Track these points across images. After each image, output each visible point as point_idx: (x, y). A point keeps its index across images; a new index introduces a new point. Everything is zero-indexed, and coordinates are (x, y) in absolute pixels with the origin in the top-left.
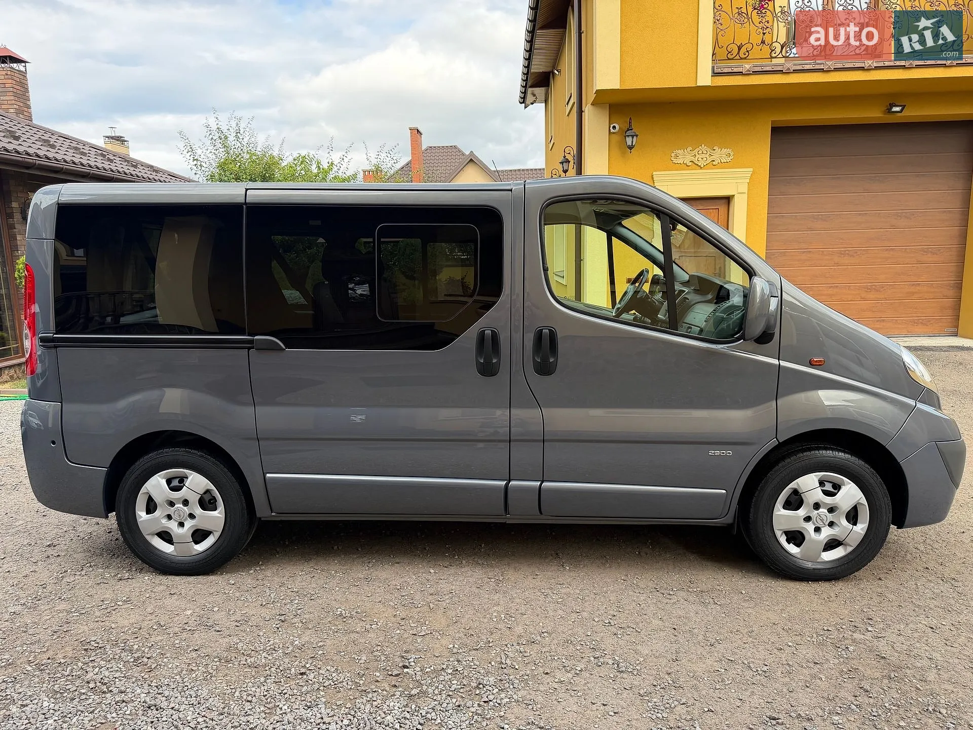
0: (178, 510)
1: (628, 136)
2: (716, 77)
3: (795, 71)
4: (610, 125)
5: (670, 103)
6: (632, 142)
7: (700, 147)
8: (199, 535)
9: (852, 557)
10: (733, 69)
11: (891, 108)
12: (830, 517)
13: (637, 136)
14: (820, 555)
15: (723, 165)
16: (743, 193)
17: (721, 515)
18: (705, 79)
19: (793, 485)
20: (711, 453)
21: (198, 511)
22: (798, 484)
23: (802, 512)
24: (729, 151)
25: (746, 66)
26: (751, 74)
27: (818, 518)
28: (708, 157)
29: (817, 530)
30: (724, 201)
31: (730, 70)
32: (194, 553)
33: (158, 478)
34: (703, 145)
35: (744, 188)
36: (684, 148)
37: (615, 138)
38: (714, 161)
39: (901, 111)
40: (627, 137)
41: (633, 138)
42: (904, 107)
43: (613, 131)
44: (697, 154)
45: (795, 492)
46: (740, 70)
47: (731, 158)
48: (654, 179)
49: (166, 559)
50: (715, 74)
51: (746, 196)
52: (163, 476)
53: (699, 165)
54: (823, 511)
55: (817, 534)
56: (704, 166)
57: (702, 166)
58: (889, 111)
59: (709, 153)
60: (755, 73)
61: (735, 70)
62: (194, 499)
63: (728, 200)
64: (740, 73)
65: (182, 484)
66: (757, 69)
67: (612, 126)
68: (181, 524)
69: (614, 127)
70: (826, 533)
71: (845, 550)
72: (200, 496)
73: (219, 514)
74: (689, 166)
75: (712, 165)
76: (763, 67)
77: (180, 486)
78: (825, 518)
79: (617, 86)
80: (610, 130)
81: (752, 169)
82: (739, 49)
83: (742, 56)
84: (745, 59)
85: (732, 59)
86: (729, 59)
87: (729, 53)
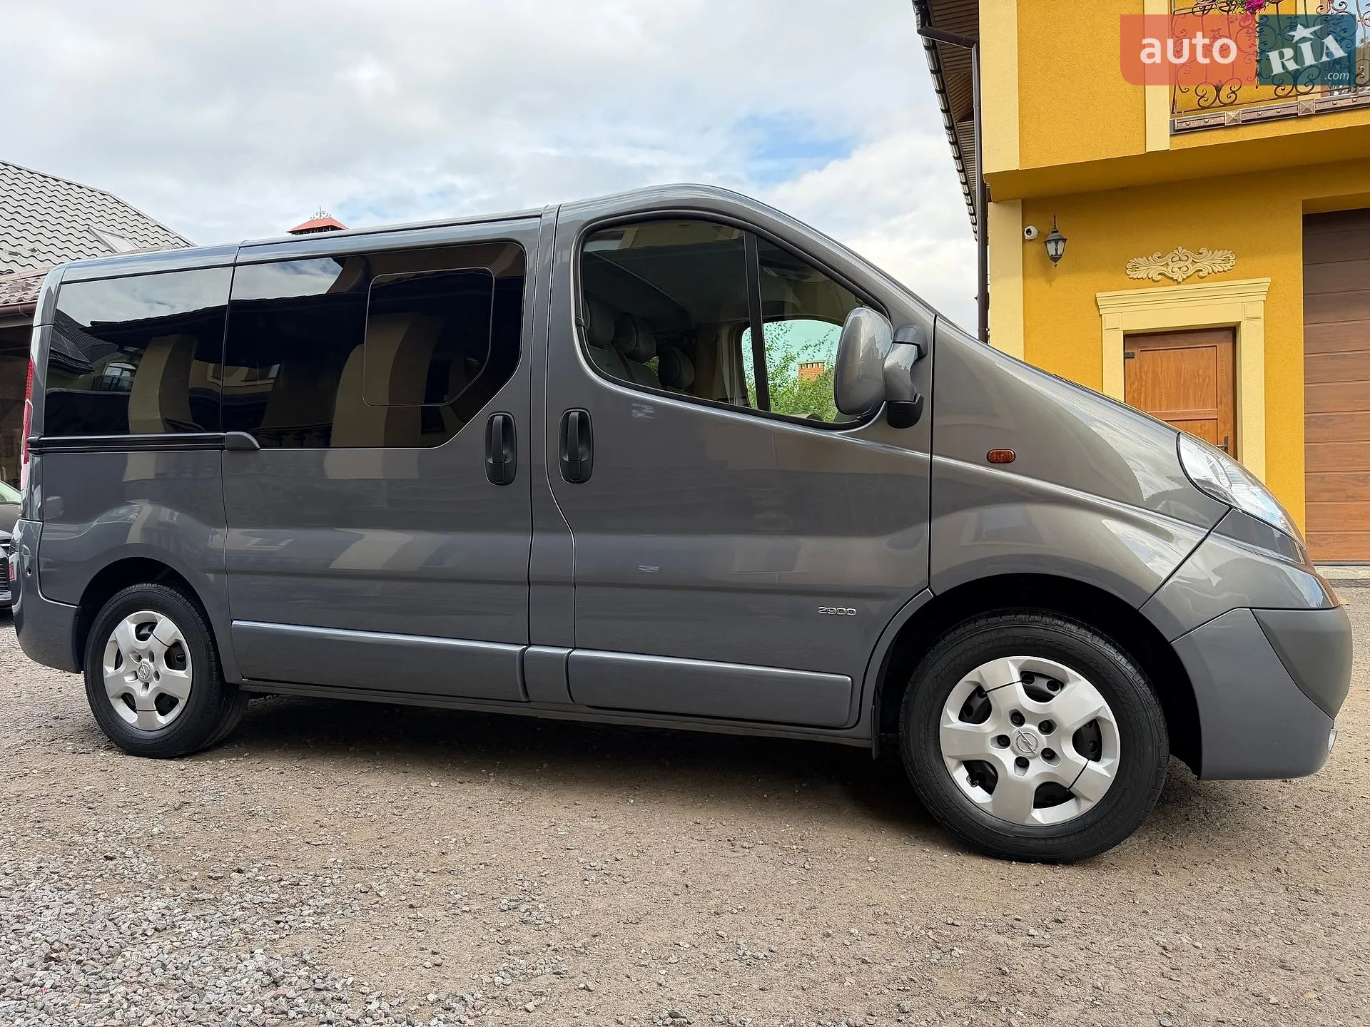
1: (1049, 241)
2: (1178, 137)
3: (1318, 113)
4: (1023, 228)
5: (1122, 189)
6: (1056, 250)
7: (1176, 251)
9: (1090, 820)
10: (1207, 120)
12: (1044, 741)
13: (1064, 240)
14: (1030, 812)
15: (1216, 275)
16: (1256, 318)
17: (846, 724)
18: (1159, 139)
19: (972, 676)
20: (822, 609)
22: (980, 673)
23: (989, 728)
24: (1227, 253)
25: (1230, 113)
26: (1238, 125)
27: (1020, 741)
28: (1190, 265)
29: (1022, 763)
30: (1226, 333)
31: (1202, 123)
34: (1180, 248)
35: (1258, 310)
36: (1147, 255)
37: (1034, 248)
38: (1201, 271)
40: (1048, 244)
41: (1057, 244)
43: (1028, 237)
44: (1170, 263)
45: (979, 691)
46: (1220, 120)
47: (1231, 264)
48: (1100, 307)
50: (1176, 132)
51: (1261, 323)
53: (1175, 278)
54: (1031, 727)
55: (1019, 771)
56: (1184, 280)
57: (1180, 280)
59: (1191, 259)
60: (1246, 122)
61: (1212, 122)
62: (160, 651)
63: (1231, 331)
64: (1219, 126)
66: (1249, 117)
67: (1026, 229)
69: (1029, 232)
70: (1038, 770)
71: (1079, 805)
74: (1158, 281)
75: (1199, 276)
76: (1260, 113)
78: (1033, 743)
79: (1015, 165)
80: (1023, 236)
81: (1269, 280)
82: (1218, 90)
83: (1226, 101)
84: (1231, 104)
85: (1208, 107)
86: (1203, 108)
87: (1202, 97)
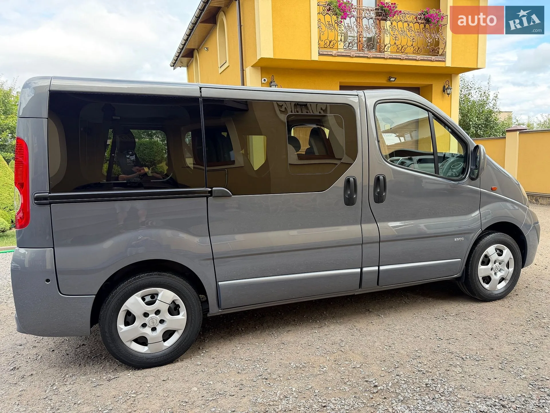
0: (152, 318)
2: (320, 56)
3: (356, 57)
8: (168, 335)
11: (391, 79)
18: (315, 57)
20: (455, 240)
21: (168, 317)
25: (334, 52)
26: (336, 56)
31: (326, 53)
32: (164, 349)
33: (136, 297)
39: (394, 81)
42: (396, 78)
43: (264, 82)
45: (486, 256)
46: (331, 53)
49: (142, 358)
50: (320, 54)
52: (140, 295)
58: (389, 80)
60: (338, 56)
61: (329, 53)
62: (165, 308)
64: (331, 55)
65: (154, 299)
66: (339, 54)
67: (263, 79)
68: (154, 329)
69: (265, 80)
72: (169, 305)
73: (182, 316)
76: (341, 53)
77: (153, 301)
79: (271, 56)
80: (262, 81)
82: (330, 42)
83: (331, 47)
84: (332, 48)
85: (326, 48)
86: (325, 47)
87: (326, 44)
